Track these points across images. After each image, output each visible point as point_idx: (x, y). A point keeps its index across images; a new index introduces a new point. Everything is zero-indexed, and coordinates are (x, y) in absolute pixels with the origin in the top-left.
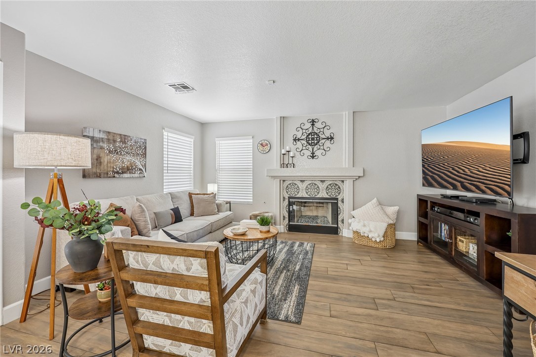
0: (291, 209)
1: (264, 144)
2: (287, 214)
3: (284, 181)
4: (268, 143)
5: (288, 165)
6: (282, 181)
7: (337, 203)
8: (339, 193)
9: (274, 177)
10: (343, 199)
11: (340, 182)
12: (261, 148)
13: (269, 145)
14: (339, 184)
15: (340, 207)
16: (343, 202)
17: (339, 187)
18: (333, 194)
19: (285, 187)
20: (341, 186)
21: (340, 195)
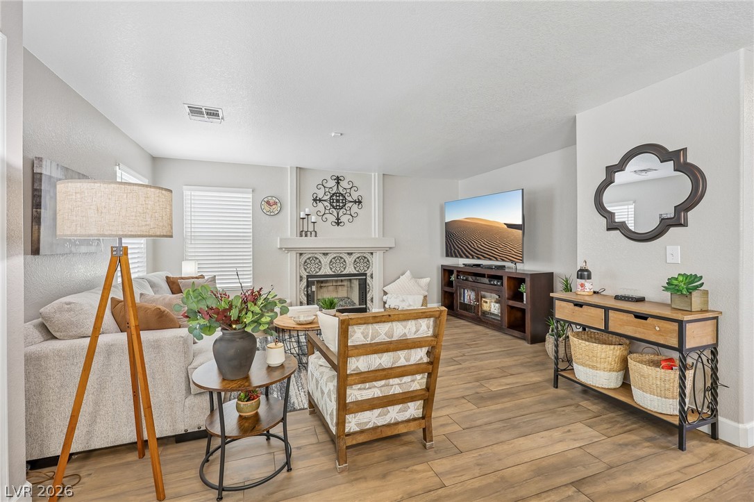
0: (310, 292)
1: (271, 201)
2: (306, 298)
3: (301, 254)
4: (277, 201)
5: (309, 233)
6: (298, 255)
7: (366, 279)
8: (368, 268)
9: (289, 250)
10: (372, 274)
11: (369, 254)
12: (267, 208)
13: (279, 205)
14: (368, 256)
15: (370, 283)
16: (372, 278)
17: (368, 261)
18: (362, 268)
19: (303, 263)
20: (369, 259)
21: (369, 269)
